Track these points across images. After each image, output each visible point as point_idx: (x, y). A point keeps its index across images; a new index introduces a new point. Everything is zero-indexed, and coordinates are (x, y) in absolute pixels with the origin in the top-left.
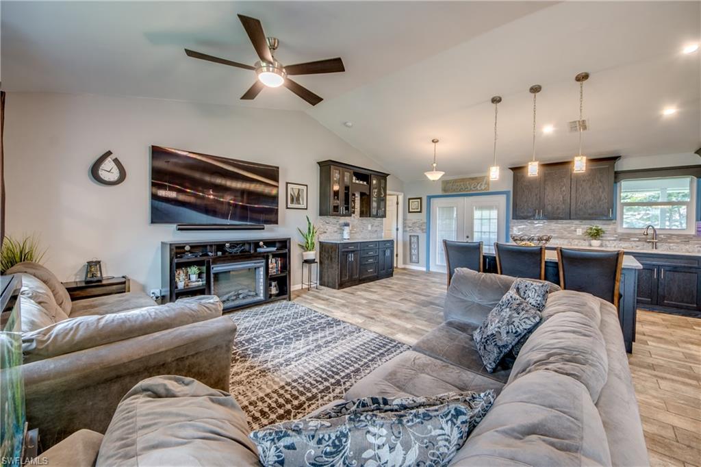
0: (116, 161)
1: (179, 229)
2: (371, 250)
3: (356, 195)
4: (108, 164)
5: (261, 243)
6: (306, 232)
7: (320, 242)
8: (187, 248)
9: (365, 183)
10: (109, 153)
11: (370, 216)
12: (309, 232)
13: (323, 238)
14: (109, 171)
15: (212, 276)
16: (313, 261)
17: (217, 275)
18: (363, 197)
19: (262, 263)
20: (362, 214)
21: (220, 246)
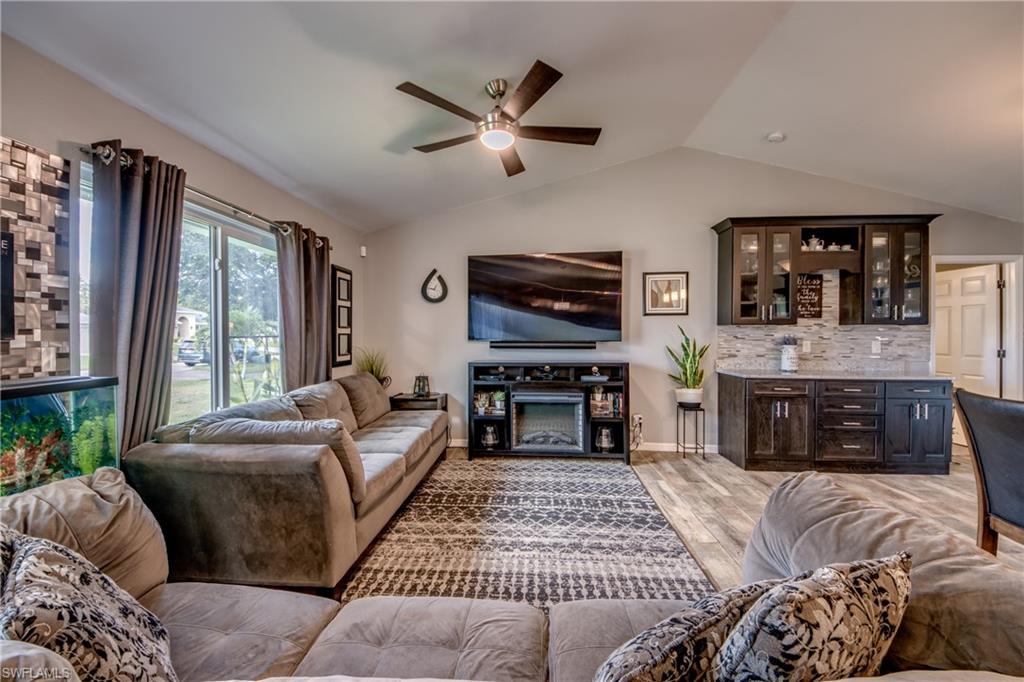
0: (440, 279)
1: (491, 347)
2: (852, 399)
3: (827, 276)
4: (434, 283)
5: (595, 369)
6: (680, 353)
7: (719, 374)
8: (501, 369)
9: (847, 248)
10: (435, 271)
11: (863, 323)
12: (687, 355)
13: (726, 367)
14: (435, 289)
15: (513, 406)
16: (696, 407)
17: (521, 407)
18: (848, 280)
19: (579, 398)
20: (844, 318)
21: (529, 369)
